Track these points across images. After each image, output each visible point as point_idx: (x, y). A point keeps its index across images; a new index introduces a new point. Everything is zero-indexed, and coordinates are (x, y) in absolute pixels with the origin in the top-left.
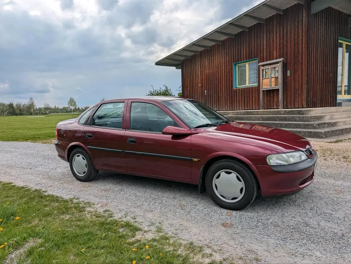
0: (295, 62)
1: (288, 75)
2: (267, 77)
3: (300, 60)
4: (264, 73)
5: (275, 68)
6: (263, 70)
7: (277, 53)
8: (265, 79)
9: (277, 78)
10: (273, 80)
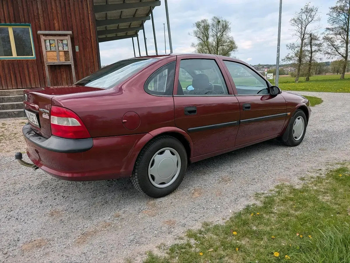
0: (83, 38)
1: (76, 51)
2: (53, 49)
3: (89, 37)
4: (48, 44)
5: (62, 40)
6: (45, 40)
7: (59, 24)
8: (50, 52)
9: (66, 53)
10: (62, 54)
